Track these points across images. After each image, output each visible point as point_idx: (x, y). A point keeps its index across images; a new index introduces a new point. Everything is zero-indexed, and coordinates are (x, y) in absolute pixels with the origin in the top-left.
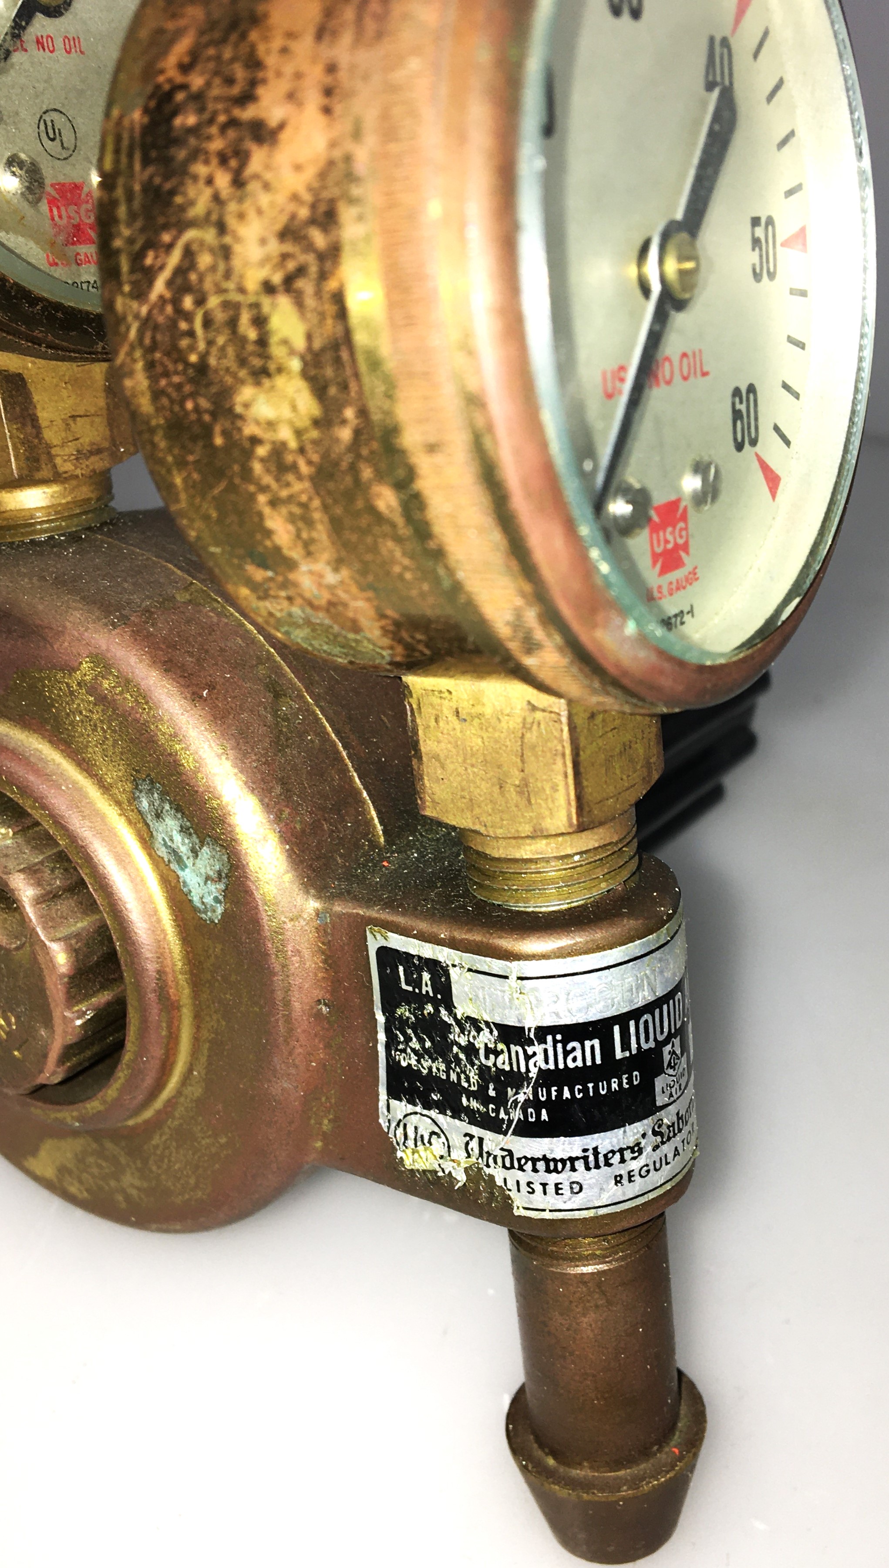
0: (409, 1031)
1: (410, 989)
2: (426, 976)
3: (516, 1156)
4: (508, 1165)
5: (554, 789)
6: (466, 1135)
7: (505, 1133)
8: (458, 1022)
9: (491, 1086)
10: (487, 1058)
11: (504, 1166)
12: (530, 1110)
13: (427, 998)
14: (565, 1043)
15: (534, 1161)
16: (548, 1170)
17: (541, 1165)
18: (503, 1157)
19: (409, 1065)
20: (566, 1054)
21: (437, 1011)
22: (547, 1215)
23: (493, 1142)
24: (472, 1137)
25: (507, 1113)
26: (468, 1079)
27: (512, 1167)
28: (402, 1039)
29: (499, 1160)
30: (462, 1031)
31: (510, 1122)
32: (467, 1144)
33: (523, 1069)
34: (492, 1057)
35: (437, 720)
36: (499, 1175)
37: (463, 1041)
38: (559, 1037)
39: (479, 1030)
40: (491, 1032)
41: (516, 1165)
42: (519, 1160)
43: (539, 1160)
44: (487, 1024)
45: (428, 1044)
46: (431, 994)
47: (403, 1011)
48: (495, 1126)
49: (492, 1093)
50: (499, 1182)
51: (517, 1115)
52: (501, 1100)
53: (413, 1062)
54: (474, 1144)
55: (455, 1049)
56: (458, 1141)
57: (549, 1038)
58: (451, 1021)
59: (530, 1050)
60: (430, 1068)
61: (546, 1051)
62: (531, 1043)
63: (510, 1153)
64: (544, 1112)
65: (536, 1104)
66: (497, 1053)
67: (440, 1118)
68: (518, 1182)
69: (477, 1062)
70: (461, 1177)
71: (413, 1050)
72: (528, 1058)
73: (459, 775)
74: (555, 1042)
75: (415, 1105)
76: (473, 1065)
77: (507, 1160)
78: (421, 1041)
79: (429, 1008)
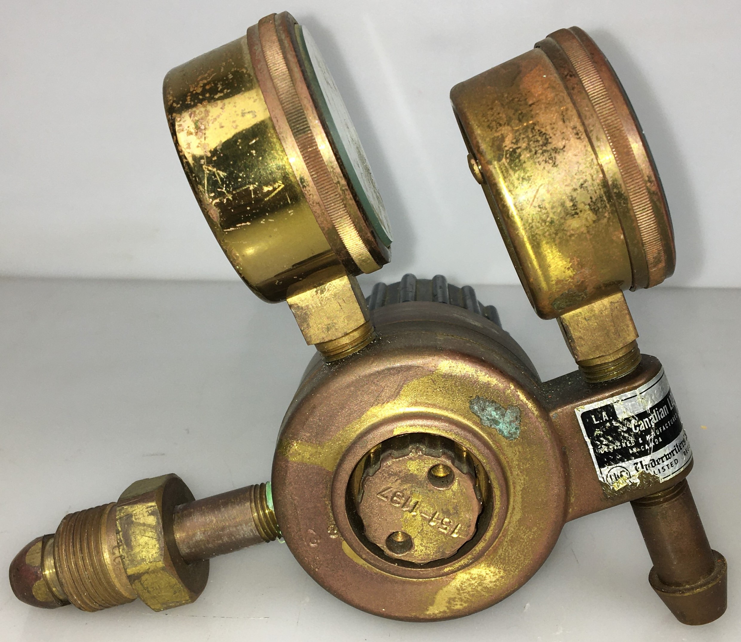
0: (602, 439)
1: (598, 422)
2: (604, 414)
3: (655, 460)
4: (654, 465)
5: (628, 326)
6: (634, 464)
7: (650, 454)
8: (621, 423)
9: (640, 439)
10: (636, 429)
11: (653, 467)
12: (656, 440)
13: (607, 421)
14: (658, 410)
15: (662, 458)
16: (667, 459)
17: (664, 459)
18: (651, 463)
19: (605, 452)
20: (660, 414)
21: (612, 424)
22: (671, 477)
23: (646, 460)
24: (637, 463)
25: (648, 445)
26: (630, 443)
27: (655, 465)
28: (599, 443)
29: (650, 465)
30: (624, 425)
31: (650, 448)
32: (636, 467)
33: (650, 426)
34: (638, 428)
35: (577, 325)
36: (651, 471)
37: (625, 429)
38: (656, 409)
39: (630, 421)
40: (635, 419)
41: (657, 463)
42: (657, 461)
43: (663, 457)
44: (633, 417)
45: (611, 439)
46: (608, 419)
47: (598, 432)
48: (645, 453)
49: (641, 442)
50: (652, 474)
51: (652, 445)
52: (645, 442)
53: (606, 450)
54: (639, 465)
55: (622, 433)
56: (632, 469)
57: (654, 411)
58: (618, 424)
59: (650, 418)
60: (614, 448)
61: (654, 416)
62: (650, 415)
63: (653, 460)
64: (660, 438)
65: (656, 437)
66: (639, 426)
67: (623, 464)
68: (659, 470)
69: (632, 434)
70: (638, 481)
71: (605, 445)
72: (650, 421)
73: (591, 339)
74: (656, 411)
75: (612, 465)
76: (631, 435)
77: (653, 463)
78: (607, 439)
79: (608, 424)
